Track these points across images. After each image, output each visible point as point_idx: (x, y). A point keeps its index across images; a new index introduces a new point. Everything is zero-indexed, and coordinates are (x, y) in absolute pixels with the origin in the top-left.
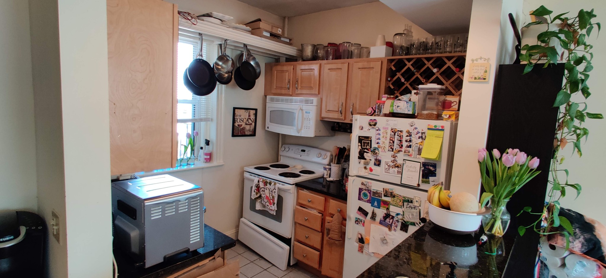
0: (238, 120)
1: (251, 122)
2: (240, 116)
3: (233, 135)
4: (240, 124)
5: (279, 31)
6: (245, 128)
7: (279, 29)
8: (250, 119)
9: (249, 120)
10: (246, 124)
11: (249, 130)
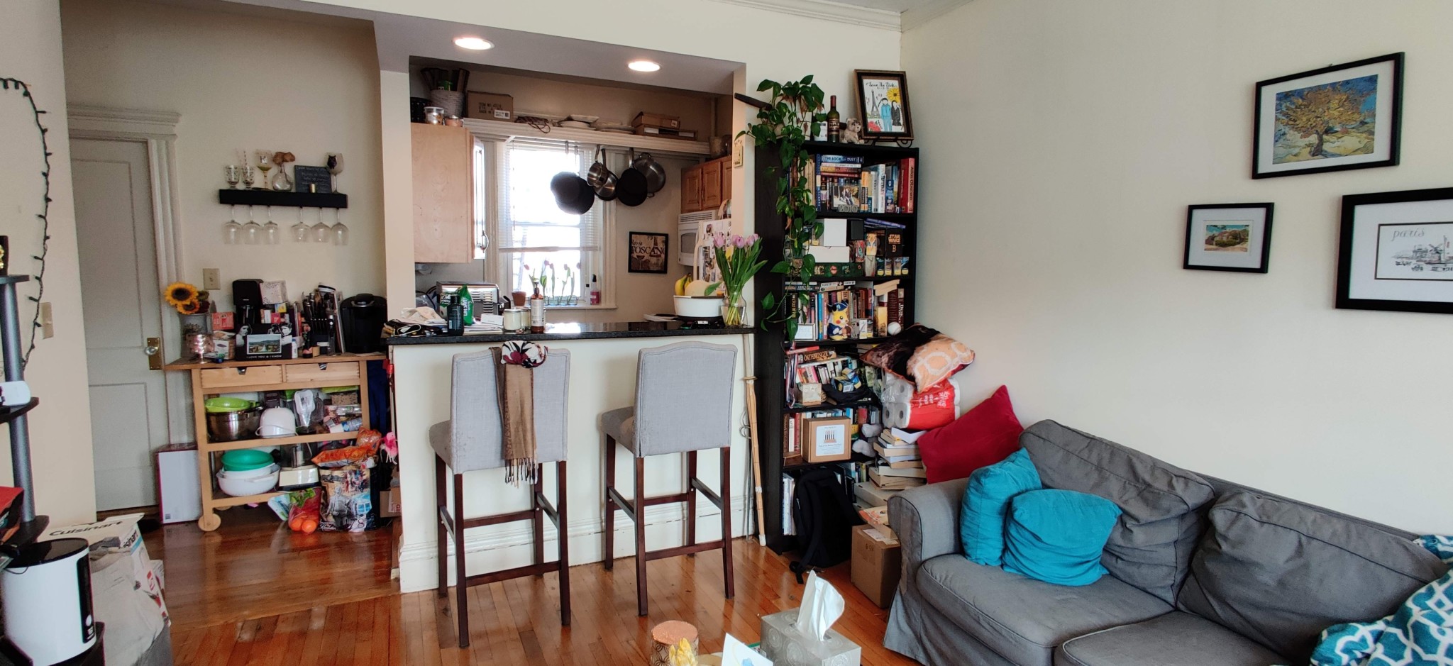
0: (638, 250)
1: (659, 253)
2: (641, 244)
3: (630, 270)
4: (640, 254)
5: (674, 124)
6: (649, 261)
7: (673, 121)
8: (657, 248)
9: (656, 250)
10: (651, 256)
11: (657, 264)
